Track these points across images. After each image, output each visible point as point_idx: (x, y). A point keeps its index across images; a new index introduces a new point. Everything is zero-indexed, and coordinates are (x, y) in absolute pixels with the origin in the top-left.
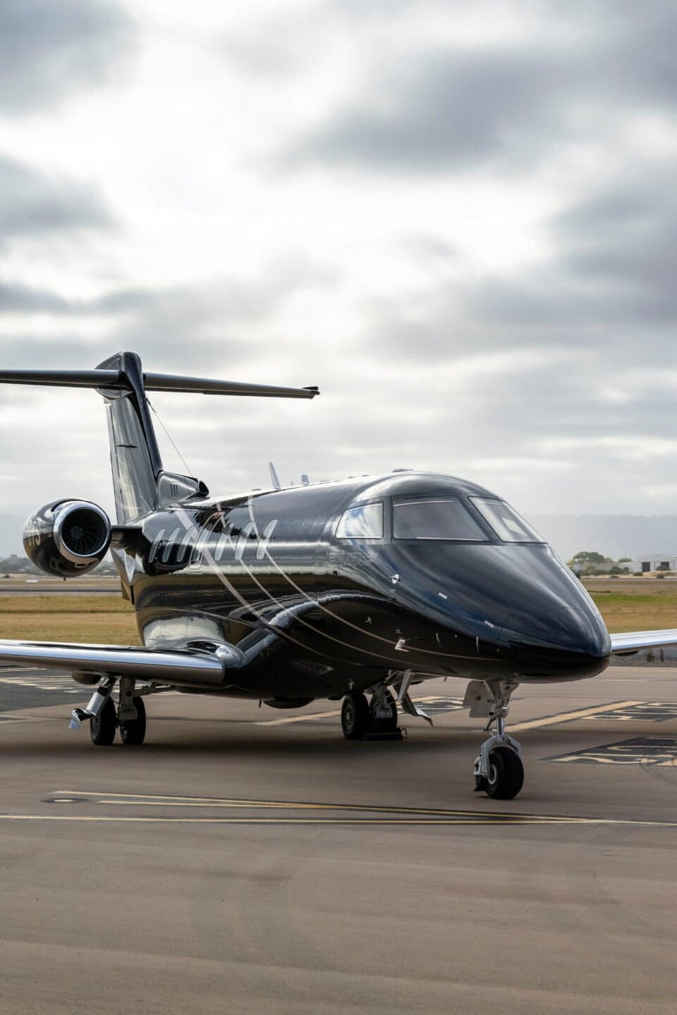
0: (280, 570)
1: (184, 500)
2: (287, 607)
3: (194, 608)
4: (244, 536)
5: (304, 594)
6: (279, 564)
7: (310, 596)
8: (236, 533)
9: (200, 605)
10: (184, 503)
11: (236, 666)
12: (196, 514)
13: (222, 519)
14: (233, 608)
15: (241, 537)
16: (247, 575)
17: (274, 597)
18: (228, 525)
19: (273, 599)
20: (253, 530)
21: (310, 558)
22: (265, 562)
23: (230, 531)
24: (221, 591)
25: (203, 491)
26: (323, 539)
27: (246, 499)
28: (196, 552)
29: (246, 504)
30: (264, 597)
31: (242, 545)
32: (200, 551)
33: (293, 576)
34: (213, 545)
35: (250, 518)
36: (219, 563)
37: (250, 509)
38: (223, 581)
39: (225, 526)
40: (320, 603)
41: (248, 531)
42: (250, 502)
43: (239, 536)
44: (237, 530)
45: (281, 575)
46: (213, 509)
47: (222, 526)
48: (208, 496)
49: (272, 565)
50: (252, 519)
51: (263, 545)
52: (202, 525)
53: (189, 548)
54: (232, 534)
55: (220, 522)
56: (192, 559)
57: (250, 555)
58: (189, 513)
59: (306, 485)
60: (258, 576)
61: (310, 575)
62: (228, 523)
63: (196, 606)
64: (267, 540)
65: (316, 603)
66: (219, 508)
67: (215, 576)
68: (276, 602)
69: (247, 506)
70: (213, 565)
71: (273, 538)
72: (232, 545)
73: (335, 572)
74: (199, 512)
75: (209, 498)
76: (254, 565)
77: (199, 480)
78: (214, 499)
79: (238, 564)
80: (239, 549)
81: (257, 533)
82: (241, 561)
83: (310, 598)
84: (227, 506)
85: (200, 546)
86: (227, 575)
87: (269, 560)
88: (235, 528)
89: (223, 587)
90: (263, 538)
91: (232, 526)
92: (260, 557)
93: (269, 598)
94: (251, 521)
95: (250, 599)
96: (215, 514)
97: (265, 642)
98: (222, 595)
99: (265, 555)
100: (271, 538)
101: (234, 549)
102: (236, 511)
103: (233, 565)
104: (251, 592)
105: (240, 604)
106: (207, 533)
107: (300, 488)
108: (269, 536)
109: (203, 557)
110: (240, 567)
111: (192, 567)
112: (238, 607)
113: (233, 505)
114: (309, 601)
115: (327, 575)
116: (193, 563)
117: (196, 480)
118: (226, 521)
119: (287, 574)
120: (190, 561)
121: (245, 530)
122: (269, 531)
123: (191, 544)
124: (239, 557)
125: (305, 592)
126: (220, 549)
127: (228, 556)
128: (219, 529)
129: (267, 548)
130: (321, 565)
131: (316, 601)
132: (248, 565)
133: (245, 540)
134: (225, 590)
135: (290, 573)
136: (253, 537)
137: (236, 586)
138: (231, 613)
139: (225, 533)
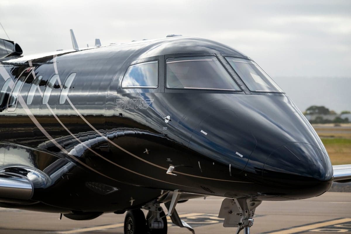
0: (78, 112)
1: (3, 58)
2: (83, 141)
3: (11, 142)
4: (50, 86)
5: (96, 131)
6: (77, 108)
7: (101, 133)
8: (44, 84)
9: (15, 139)
10: (3, 60)
11: (42, 187)
12: (12, 69)
13: (33, 73)
14: (41, 142)
15: (47, 87)
16: (52, 116)
17: (73, 133)
18: (37, 78)
19: (73, 135)
20: (57, 81)
21: (102, 103)
22: (66, 105)
23: (38, 82)
24: (32, 129)
25: (18, 51)
26: (112, 88)
27: (51, 57)
28: (12, 98)
29: (51, 61)
30: (65, 133)
31: (48, 93)
32: (15, 98)
33: (88, 117)
34: (25, 94)
35: (54, 71)
36: (30, 107)
37: (55, 65)
38: (33, 121)
39: (35, 78)
40: (108, 138)
41: (53, 82)
42: (54, 60)
43: (46, 87)
44: (44, 81)
45: (79, 117)
46: (26, 64)
47: (33, 78)
48: (21, 55)
49: (72, 108)
50: (57, 72)
51: (65, 94)
52: (17, 77)
53: (7, 95)
54: (40, 85)
55: (31, 75)
56: (9, 104)
57: (54, 102)
58: (8, 68)
59: (99, 47)
60: (61, 117)
61: (101, 116)
62: (37, 75)
63: (12, 140)
64: (68, 89)
65: (106, 138)
66: (31, 64)
67: (27, 117)
68: (75, 137)
69: (52, 63)
70: (25, 108)
71: (72, 88)
72: (41, 94)
73: (121, 114)
74: (15, 67)
75: (22, 56)
76: (58, 108)
77: (15, 43)
78: (26, 57)
79: (45, 107)
80: (46, 96)
81: (60, 84)
82: (48, 106)
83: (101, 134)
84: (37, 63)
85: (16, 94)
86: (36, 117)
87: (69, 104)
88: (43, 80)
89: (34, 125)
90: (65, 87)
91: (40, 78)
92: (62, 102)
93: (70, 134)
94: (55, 74)
95: (54, 134)
96: (28, 69)
97: (65, 168)
98: (33, 131)
99: (66, 101)
100: (70, 88)
101: (42, 96)
102: (43, 67)
103: (41, 108)
104: (56, 129)
105: (47, 139)
106: (21, 84)
107: (94, 50)
108: (69, 86)
109: (18, 101)
110: (47, 110)
111: (9, 109)
112: (44, 141)
113: (41, 62)
114: (100, 136)
115: (114, 116)
116: (9, 107)
117: (12, 42)
118: (36, 74)
119: (83, 116)
120: (8, 105)
121: (50, 82)
122: (69, 82)
123: (8, 93)
124: (46, 102)
125: (97, 129)
126: (31, 96)
127: (38, 102)
128: (30, 80)
129: (68, 96)
130: (109, 108)
131: (106, 136)
132: (53, 108)
133: (51, 89)
134: (35, 128)
135: (85, 115)
136: (57, 87)
137: (43, 125)
138: (40, 145)
139: (35, 84)
